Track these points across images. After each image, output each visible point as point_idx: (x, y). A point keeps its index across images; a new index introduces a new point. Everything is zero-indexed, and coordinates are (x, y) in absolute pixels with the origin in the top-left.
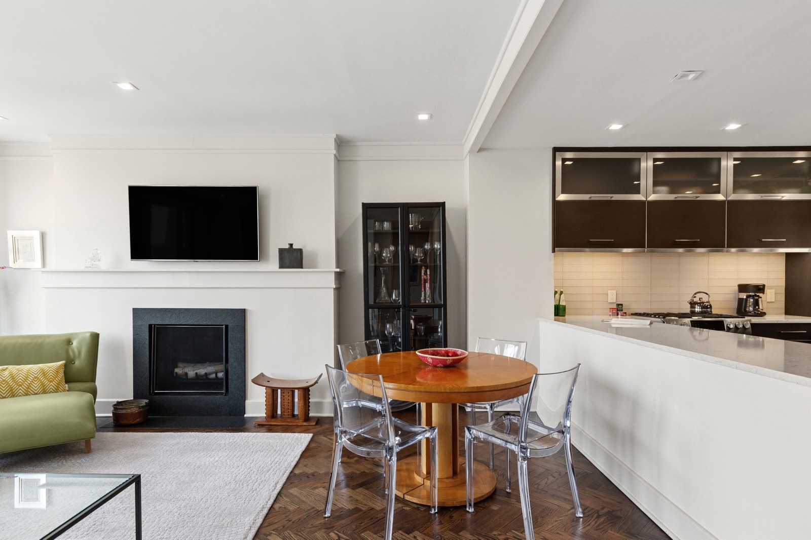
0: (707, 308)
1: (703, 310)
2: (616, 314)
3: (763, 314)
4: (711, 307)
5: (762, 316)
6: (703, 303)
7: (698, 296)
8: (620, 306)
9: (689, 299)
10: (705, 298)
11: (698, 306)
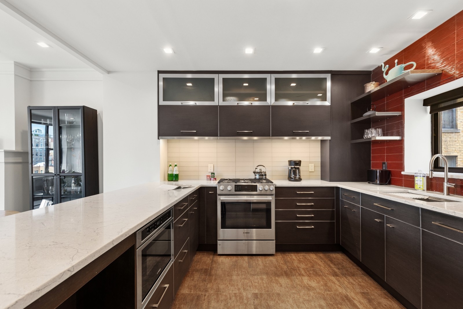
0: (263, 176)
1: (260, 177)
2: (209, 179)
3: (300, 180)
4: (265, 175)
5: (300, 181)
6: (262, 172)
7: (259, 168)
8: (213, 174)
9: (254, 170)
10: (263, 170)
11: (258, 174)
